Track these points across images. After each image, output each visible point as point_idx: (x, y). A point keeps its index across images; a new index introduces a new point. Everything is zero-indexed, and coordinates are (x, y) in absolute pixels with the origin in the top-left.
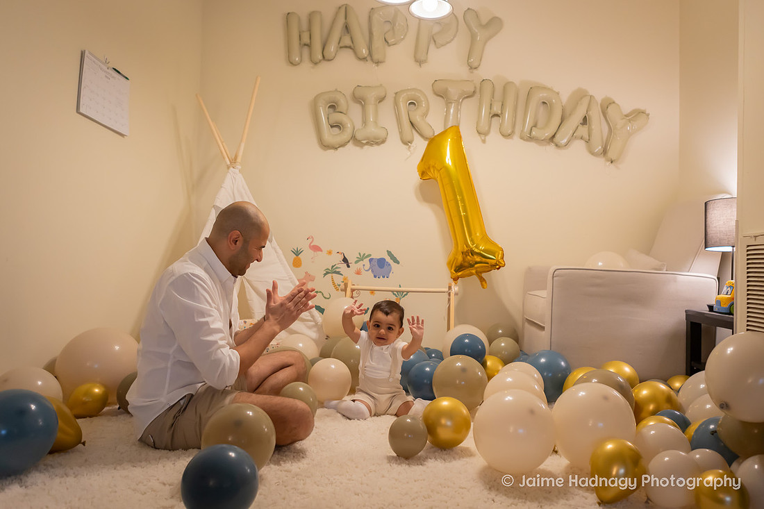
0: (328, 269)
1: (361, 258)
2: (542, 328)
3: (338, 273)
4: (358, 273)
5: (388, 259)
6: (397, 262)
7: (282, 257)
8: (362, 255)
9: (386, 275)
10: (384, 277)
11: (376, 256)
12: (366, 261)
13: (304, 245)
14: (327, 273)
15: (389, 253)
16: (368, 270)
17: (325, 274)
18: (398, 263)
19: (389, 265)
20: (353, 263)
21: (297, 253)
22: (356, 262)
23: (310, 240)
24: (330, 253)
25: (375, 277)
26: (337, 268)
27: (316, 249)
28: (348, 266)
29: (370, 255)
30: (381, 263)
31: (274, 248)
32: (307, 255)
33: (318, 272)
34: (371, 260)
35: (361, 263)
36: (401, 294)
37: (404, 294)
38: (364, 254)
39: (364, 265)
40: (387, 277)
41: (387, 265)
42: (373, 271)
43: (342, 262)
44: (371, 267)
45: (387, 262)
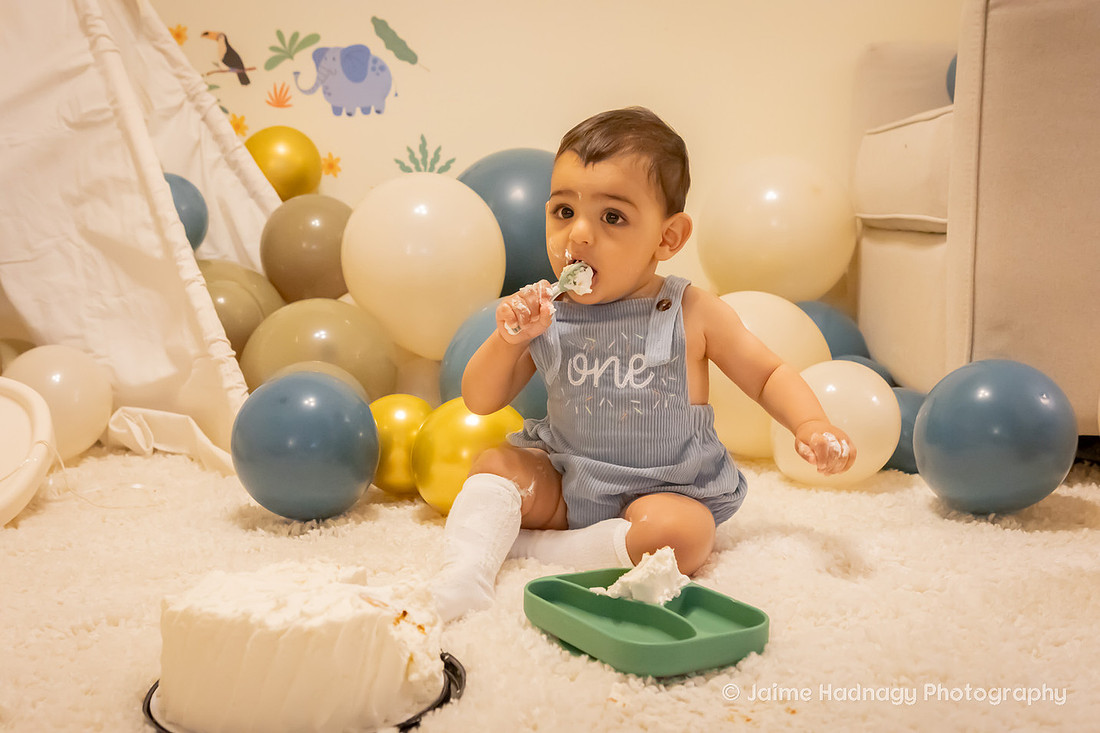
1: (285, 51)
2: (937, 234)
4: (280, 101)
5: (378, 49)
6: (408, 57)
8: (287, 39)
9: (374, 106)
10: (366, 111)
11: (336, 40)
12: (304, 61)
15: (381, 28)
16: (312, 90)
18: (412, 59)
19: (383, 68)
20: (261, 66)
22: (271, 64)
24: (176, 34)
25: (337, 111)
28: (244, 80)
29: (314, 38)
30: (355, 62)
34: (319, 56)
35: (286, 67)
36: (429, 166)
37: (438, 165)
38: (296, 36)
39: (297, 74)
40: (378, 112)
41: (373, 69)
42: (327, 93)
43: (225, 67)
44: (320, 81)
45: (375, 61)
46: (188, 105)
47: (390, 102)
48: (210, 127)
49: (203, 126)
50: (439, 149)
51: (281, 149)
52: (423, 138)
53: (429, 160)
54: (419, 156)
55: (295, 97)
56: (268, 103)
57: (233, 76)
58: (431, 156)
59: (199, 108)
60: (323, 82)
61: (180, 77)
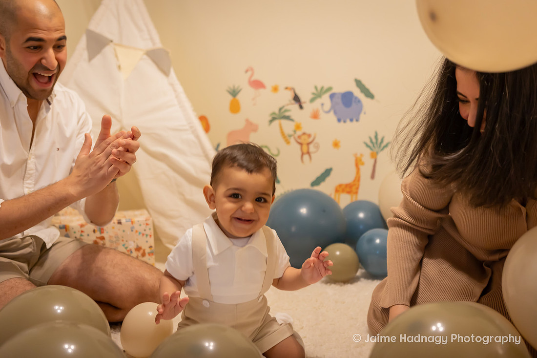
0: (274, 113)
1: (318, 95)
3: (288, 118)
4: (315, 116)
5: (357, 93)
6: (369, 95)
7: (183, 96)
8: (319, 88)
9: (355, 118)
10: (351, 120)
11: (340, 88)
12: (326, 99)
13: (242, 82)
14: (273, 119)
15: (359, 83)
16: (328, 112)
17: (271, 121)
18: (372, 97)
19: (359, 101)
20: (308, 102)
21: (234, 93)
22: (312, 100)
23: (249, 73)
24: (275, 89)
25: (339, 120)
26: (286, 111)
27: (258, 85)
28: (301, 107)
29: (330, 89)
30: (347, 99)
31: (172, 85)
32: (247, 95)
33: (261, 118)
34: (332, 96)
35: (318, 102)
36: (379, 146)
37: (383, 145)
38: (322, 88)
39: (322, 105)
40: (357, 120)
41: (355, 102)
42: (335, 113)
43: (293, 102)
44: (332, 108)
45: (356, 98)
47: (362, 116)
50: (383, 137)
52: (376, 132)
53: (379, 143)
54: (374, 140)
55: (322, 114)
56: (311, 117)
57: (297, 106)
58: (379, 140)
60: (334, 109)
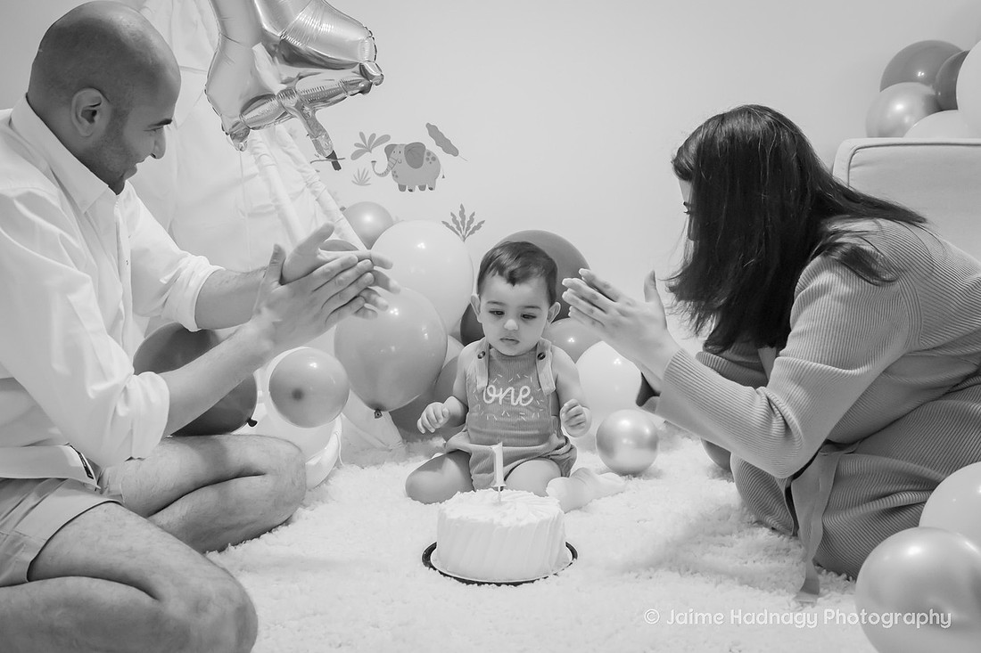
1: (365, 146)
4: (362, 181)
5: (431, 145)
6: (451, 150)
8: (367, 138)
9: (428, 185)
10: (422, 188)
11: (402, 138)
12: (379, 153)
15: (433, 131)
16: (385, 174)
18: (454, 152)
19: (435, 158)
20: (348, 157)
22: (355, 156)
25: (402, 188)
28: (337, 167)
29: (387, 138)
30: (415, 154)
34: (389, 150)
35: (367, 157)
36: (466, 227)
37: (472, 226)
38: (373, 136)
39: (374, 162)
40: (431, 189)
41: (428, 159)
42: (395, 176)
43: (323, 158)
44: (390, 167)
45: (429, 154)
46: (307, 190)
48: (322, 205)
49: (317, 204)
50: (473, 214)
51: (368, 219)
52: (462, 206)
53: (466, 222)
54: (459, 219)
55: (373, 178)
56: (353, 182)
58: (467, 219)
59: (314, 193)
60: (392, 168)
61: (302, 171)
